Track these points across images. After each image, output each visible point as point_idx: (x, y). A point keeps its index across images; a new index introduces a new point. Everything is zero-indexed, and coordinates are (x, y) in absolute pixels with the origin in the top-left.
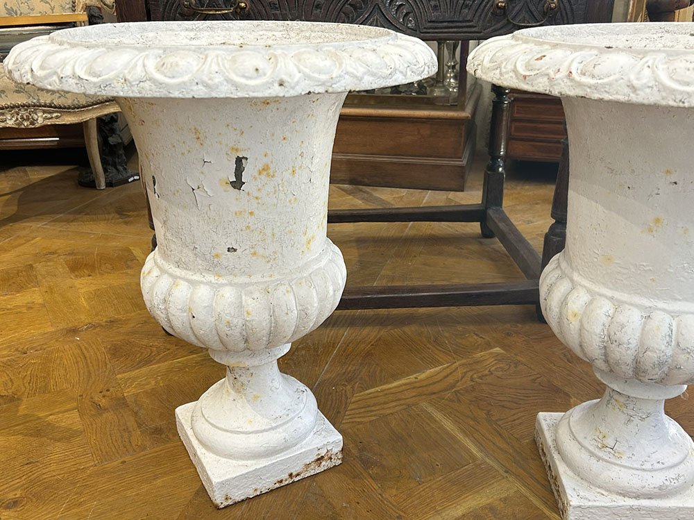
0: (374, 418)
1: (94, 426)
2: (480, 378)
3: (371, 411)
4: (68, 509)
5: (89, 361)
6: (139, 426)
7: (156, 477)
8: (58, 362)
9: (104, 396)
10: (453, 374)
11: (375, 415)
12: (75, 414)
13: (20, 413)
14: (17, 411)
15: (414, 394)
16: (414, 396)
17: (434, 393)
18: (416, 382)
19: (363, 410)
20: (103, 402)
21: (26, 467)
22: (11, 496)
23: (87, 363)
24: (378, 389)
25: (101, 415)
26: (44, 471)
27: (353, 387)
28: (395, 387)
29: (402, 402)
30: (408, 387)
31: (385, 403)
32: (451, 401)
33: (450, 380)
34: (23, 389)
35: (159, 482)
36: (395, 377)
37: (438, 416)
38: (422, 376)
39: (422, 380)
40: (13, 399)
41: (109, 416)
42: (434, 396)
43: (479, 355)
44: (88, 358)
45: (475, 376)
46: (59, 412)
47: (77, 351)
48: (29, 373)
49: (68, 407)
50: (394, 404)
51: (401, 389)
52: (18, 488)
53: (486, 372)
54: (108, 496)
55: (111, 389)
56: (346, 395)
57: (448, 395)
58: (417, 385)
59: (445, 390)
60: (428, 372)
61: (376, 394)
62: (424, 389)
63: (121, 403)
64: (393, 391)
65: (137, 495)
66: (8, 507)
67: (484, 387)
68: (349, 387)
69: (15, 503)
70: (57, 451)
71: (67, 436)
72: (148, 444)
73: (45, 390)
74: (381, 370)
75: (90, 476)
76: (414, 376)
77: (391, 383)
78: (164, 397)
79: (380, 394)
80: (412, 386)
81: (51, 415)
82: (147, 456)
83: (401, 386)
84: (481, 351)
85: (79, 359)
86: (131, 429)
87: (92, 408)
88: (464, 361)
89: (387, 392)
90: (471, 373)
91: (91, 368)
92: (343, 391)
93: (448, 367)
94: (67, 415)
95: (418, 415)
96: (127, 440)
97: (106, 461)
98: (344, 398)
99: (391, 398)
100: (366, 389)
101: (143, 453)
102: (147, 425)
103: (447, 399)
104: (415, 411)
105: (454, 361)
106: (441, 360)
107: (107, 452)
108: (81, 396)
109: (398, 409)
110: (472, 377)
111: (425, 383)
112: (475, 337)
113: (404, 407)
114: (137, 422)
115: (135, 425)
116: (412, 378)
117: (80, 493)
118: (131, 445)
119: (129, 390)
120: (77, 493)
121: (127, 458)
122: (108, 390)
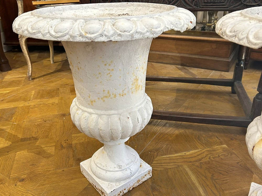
0: (162, 169)
1: (58, 154)
2: (213, 158)
3: (162, 166)
4: (39, 186)
5: (65, 128)
6: (73, 157)
7: (72, 179)
8: (55, 126)
9: (65, 142)
10: (202, 154)
11: (163, 168)
12: (54, 148)
13: (36, 145)
14: (36, 144)
15: (182, 161)
16: (182, 162)
17: (191, 162)
18: (185, 156)
19: (158, 165)
20: (64, 145)
21: (31, 166)
22: (23, 177)
23: (64, 128)
24: (168, 156)
25: (62, 150)
26: (36, 169)
27: (157, 154)
28: (175, 156)
29: (176, 164)
30: (180, 157)
31: (169, 163)
32: (197, 166)
33: (200, 157)
34: (40, 135)
35: (73, 181)
36: (176, 152)
37: (190, 173)
38: (188, 153)
39: (188, 155)
40: (36, 139)
41: (64, 151)
42: (190, 163)
43: (216, 147)
44: (65, 127)
45: (211, 157)
46: (48, 146)
47: (62, 123)
48: (44, 129)
49: (52, 145)
50: (172, 164)
51: (177, 158)
52: (26, 174)
53: (217, 156)
54: (54, 184)
55: (69, 140)
56: (153, 157)
57: (197, 164)
58: (185, 157)
59: (196, 161)
60: (191, 152)
61: (166, 158)
62: (187, 159)
63: (70, 146)
64: (173, 158)
65: (64, 185)
66: (20, 181)
67: (214, 162)
68: (156, 153)
69: (23, 180)
70: (43, 162)
71: (48, 156)
72: (74, 164)
73: (47, 137)
74: (171, 148)
75: (50, 174)
76: (185, 153)
77: (174, 154)
78: (86, 146)
79: (168, 159)
80: (182, 157)
81: (46, 147)
82: (72, 170)
83: (178, 156)
84: (217, 146)
85: (62, 126)
86: (70, 157)
87: (60, 147)
88: (208, 149)
89: (171, 158)
90: (210, 155)
91: (65, 130)
92: (153, 155)
93: (200, 151)
94: (51, 148)
95: (181, 171)
96: (67, 162)
97: (57, 169)
98: (152, 158)
99: (172, 161)
100: (163, 156)
101: (71, 168)
102: (76, 157)
103: (196, 166)
104: (180, 169)
105: (204, 148)
106: (198, 147)
107: (59, 165)
108: (58, 141)
109: (173, 166)
110: (210, 157)
111: (188, 157)
112: (216, 139)
113: (177, 166)
114: (73, 155)
115: (72, 156)
116: (183, 153)
117: (45, 180)
118: (68, 164)
119: (74, 141)
120: (44, 180)
121: (65, 169)
122: (67, 140)
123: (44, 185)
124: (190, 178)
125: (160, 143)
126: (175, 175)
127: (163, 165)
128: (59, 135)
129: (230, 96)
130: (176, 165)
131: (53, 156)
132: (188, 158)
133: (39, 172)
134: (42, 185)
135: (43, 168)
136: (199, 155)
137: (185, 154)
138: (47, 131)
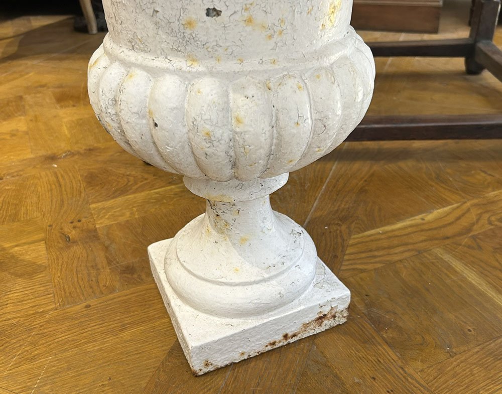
0: (379, 265)
1: (60, 261)
2: (499, 221)
5: (63, 189)
6: (109, 263)
8: (32, 189)
9: (74, 227)
10: (467, 215)
11: (380, 262)
12: (42, 246)
15: (424, 238)
16: (424, 241)
17: (448, 238)
18: (423, 224)
20: (73, 234)
23: (61, 191)
24: (380, 230)
25: (69, 248)
27: (349, 228)
28: (399, 229)
29: (410, 247)
30: (414, 229)
31: (389, 248)
32: (470, 247)
33: (464, 222)
35: (126, 335)
38: (430, 217)
39: (429, 222)
41: (77, 250)
42: (448, 242)
44: (63, 186)
45: (493, 218)
46: (25, 243)
47: (53, 179)
49: (36, 237)
50: (401, 249)
51: (407, 231)
55: (83, 220)
56: (341, 237)
57: (465, 240)
58: (426, 227)
59: (460, 234)
60: (436, 213)
61: (378, 237)
62: (435, 232)
63: (92, 235)
64: (396, 233)
68: (344, 227)
70: (18, 289)
71: (30, 271)
72: (117, 285)
73: (14, 218)
75: (48, 322)
76: (420, 216)
77: (393, 224)
78: (139, 230)
79: (383, 237)
80: (419, 229)
81: (16, 246)
82: (115, 300)
83: (405, 228)
84: (494, 190)
85: (54, 186)
86: (100, 266)
87: (60, 241)
88: (475, 201)
89: (390, 234)
90: (486, 216)
91: (65, 196)
92: (338, 232)
93: (458, 207)
94: (33, 247)
95: (433, 263)
96: (94, 279)
97: (68, 303)
98: (339, 240)
99: (396, 242)
100: (365, 231)
101: (111, 296)
102: (118, 263)
103: (464, 246)
104: (428, 259)
105: (463, 200)
106: (448, 199)
107: (70, 293)
108: (51, 226)
109: (407, 255)
110: (489, 220)
111: (434, 225)
112: (483, 174)
113: (414, 253)
114: (107, 258)
115: (105, 262)
116: (417, 219)
117: (34, 344)
118: (99, 286)
119: (101, 221)
120: (31, 344)
121: (93, 302)
122: (79, 221)
123: (33, 359)
124: (464, 279)
125: (346, 199)
126: (421, 276)
127: (376, 253)
128: (51, 208)
129: (466, 80)
130: (413, 250)
131: (46, 268)
132: (436, 229)
133: (10, 322)
134: (27, 359)
135: (20, 308)
136: (459, 218)
137: (423, 219)
138: (13, 204)
